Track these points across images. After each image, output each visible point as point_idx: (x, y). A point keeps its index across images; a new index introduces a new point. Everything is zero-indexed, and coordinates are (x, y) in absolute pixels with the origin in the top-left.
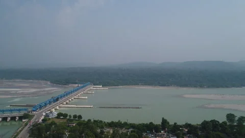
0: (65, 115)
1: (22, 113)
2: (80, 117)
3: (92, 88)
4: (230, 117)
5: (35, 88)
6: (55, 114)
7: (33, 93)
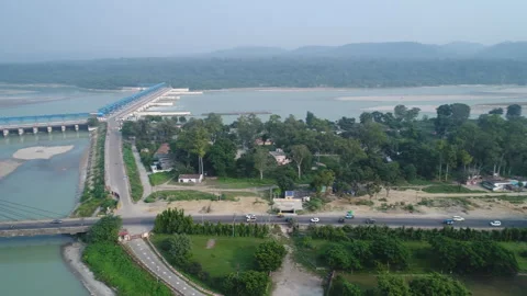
3: (171, 92)
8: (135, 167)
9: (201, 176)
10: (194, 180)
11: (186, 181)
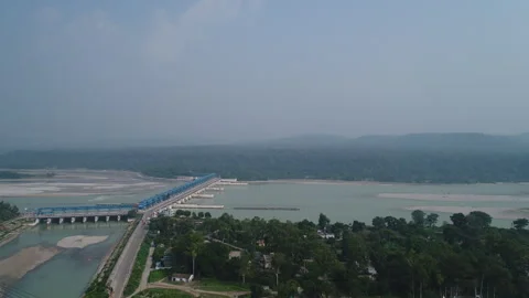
0: (187, 213)
1: (125, 211)
2: (208, 215)
3: (219, 183)
4: (417, 214)
5: (124, 182)
6: (172, 212)
7: (122, 190)
8: (144, 263)
9: (192, 277)
10: (184, 280)
11: (178, 280)
